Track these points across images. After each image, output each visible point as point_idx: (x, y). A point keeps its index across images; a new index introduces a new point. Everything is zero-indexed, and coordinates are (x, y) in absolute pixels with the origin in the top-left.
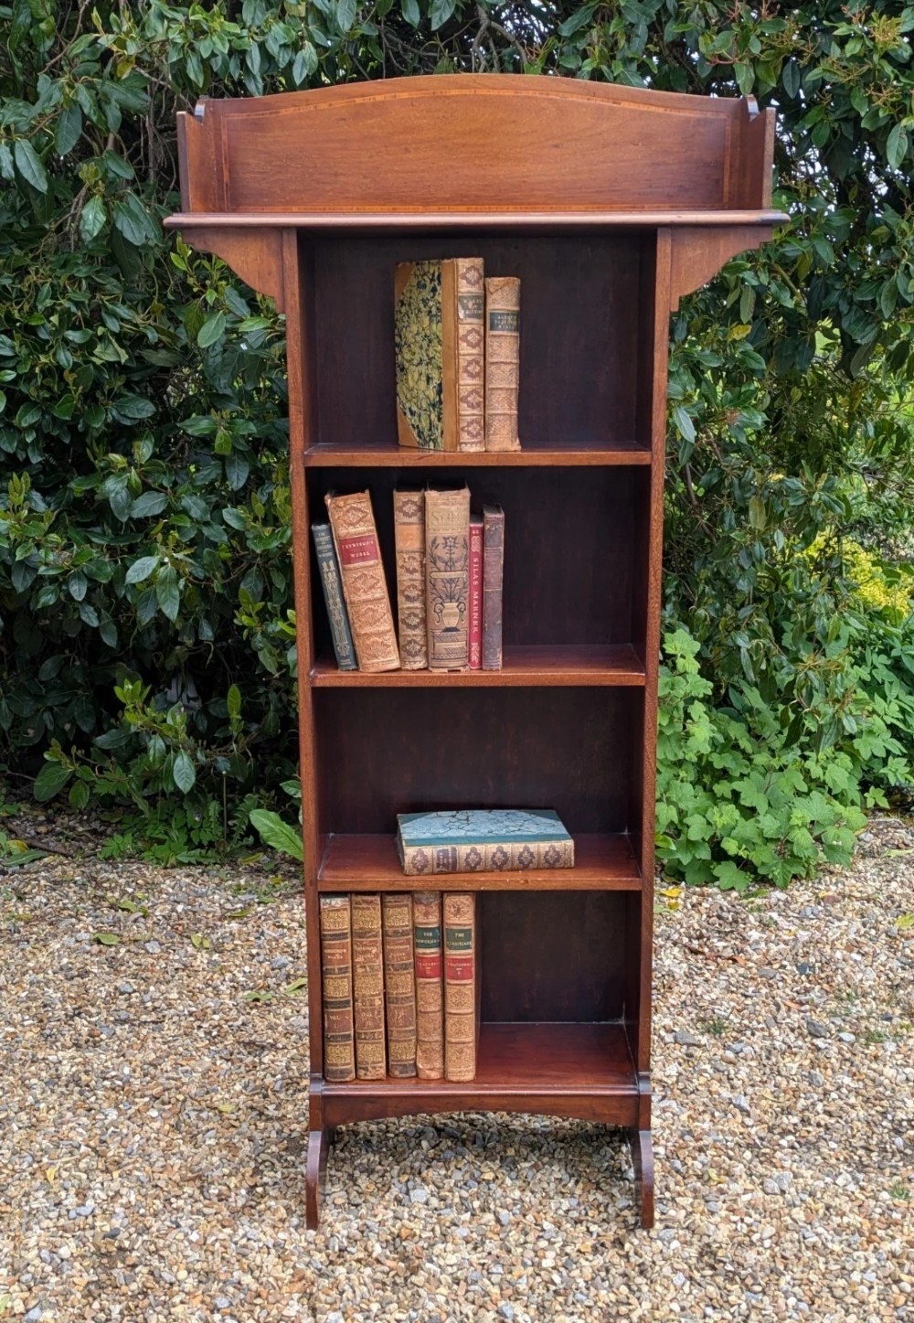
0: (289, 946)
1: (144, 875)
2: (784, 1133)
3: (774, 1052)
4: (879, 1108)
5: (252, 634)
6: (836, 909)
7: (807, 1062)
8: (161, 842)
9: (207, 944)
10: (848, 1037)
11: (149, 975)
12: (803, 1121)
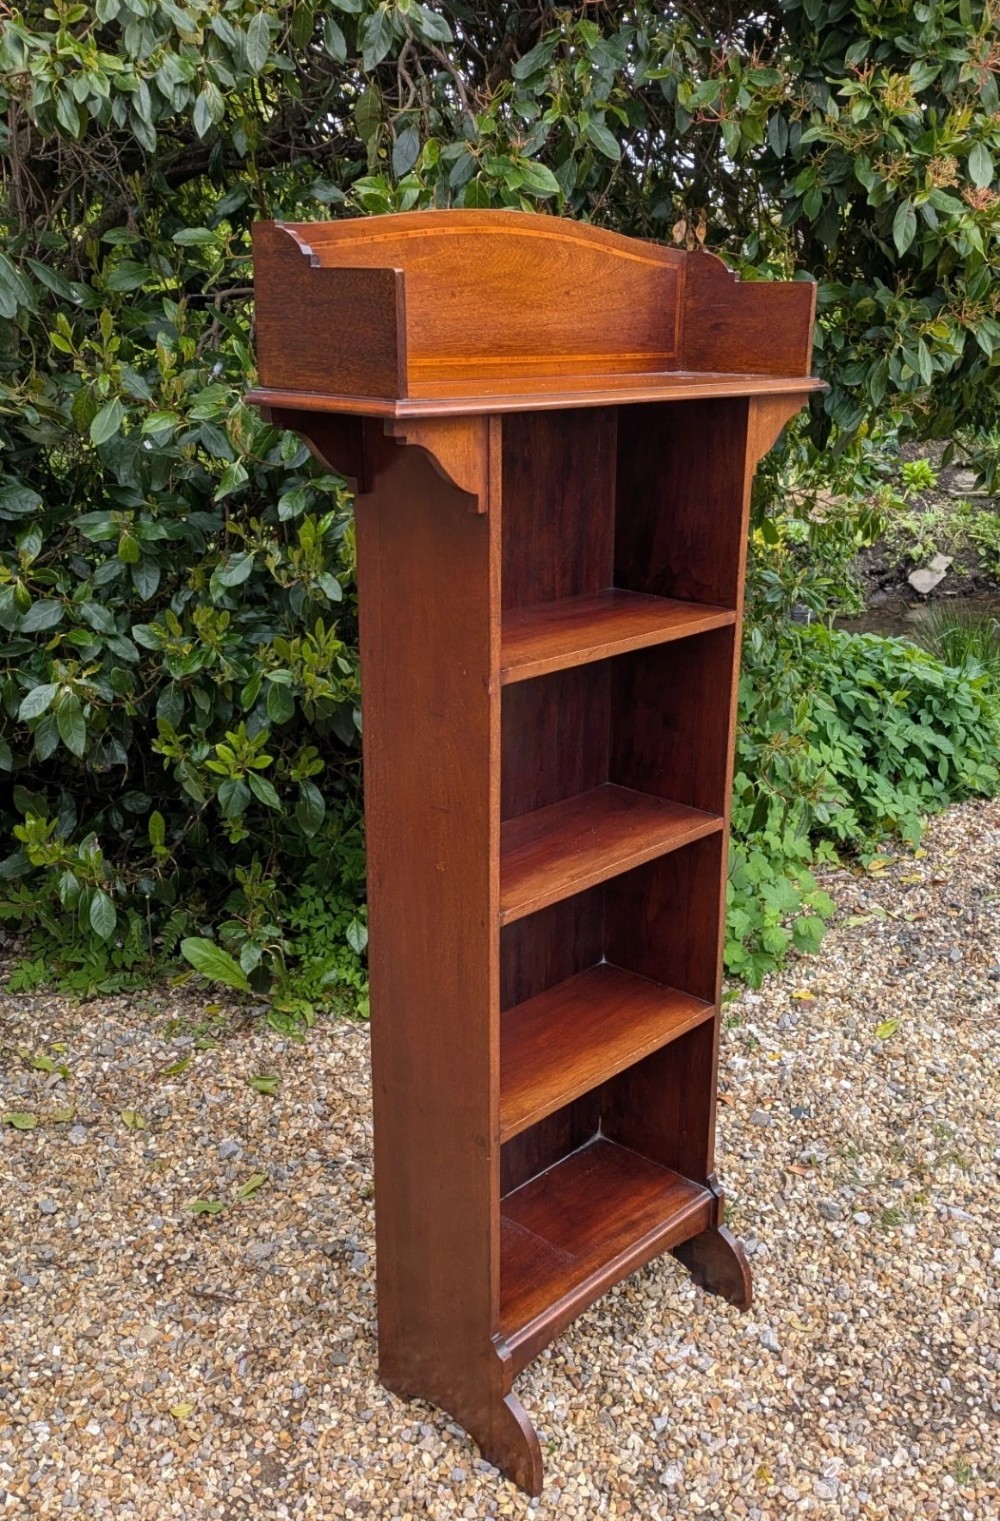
0: (236, 1117)
1: (60, 1015)
2: (823, 1384)
3: (790, 1246)
4: (914, 1328)
5: (173, 766)
6: (813, 1016)
7: (826, 1261)
8: (78, 966)
9: (140, 1122)
10: (863, 1218)
11: (73, 1179)
12: (838, 1360)
